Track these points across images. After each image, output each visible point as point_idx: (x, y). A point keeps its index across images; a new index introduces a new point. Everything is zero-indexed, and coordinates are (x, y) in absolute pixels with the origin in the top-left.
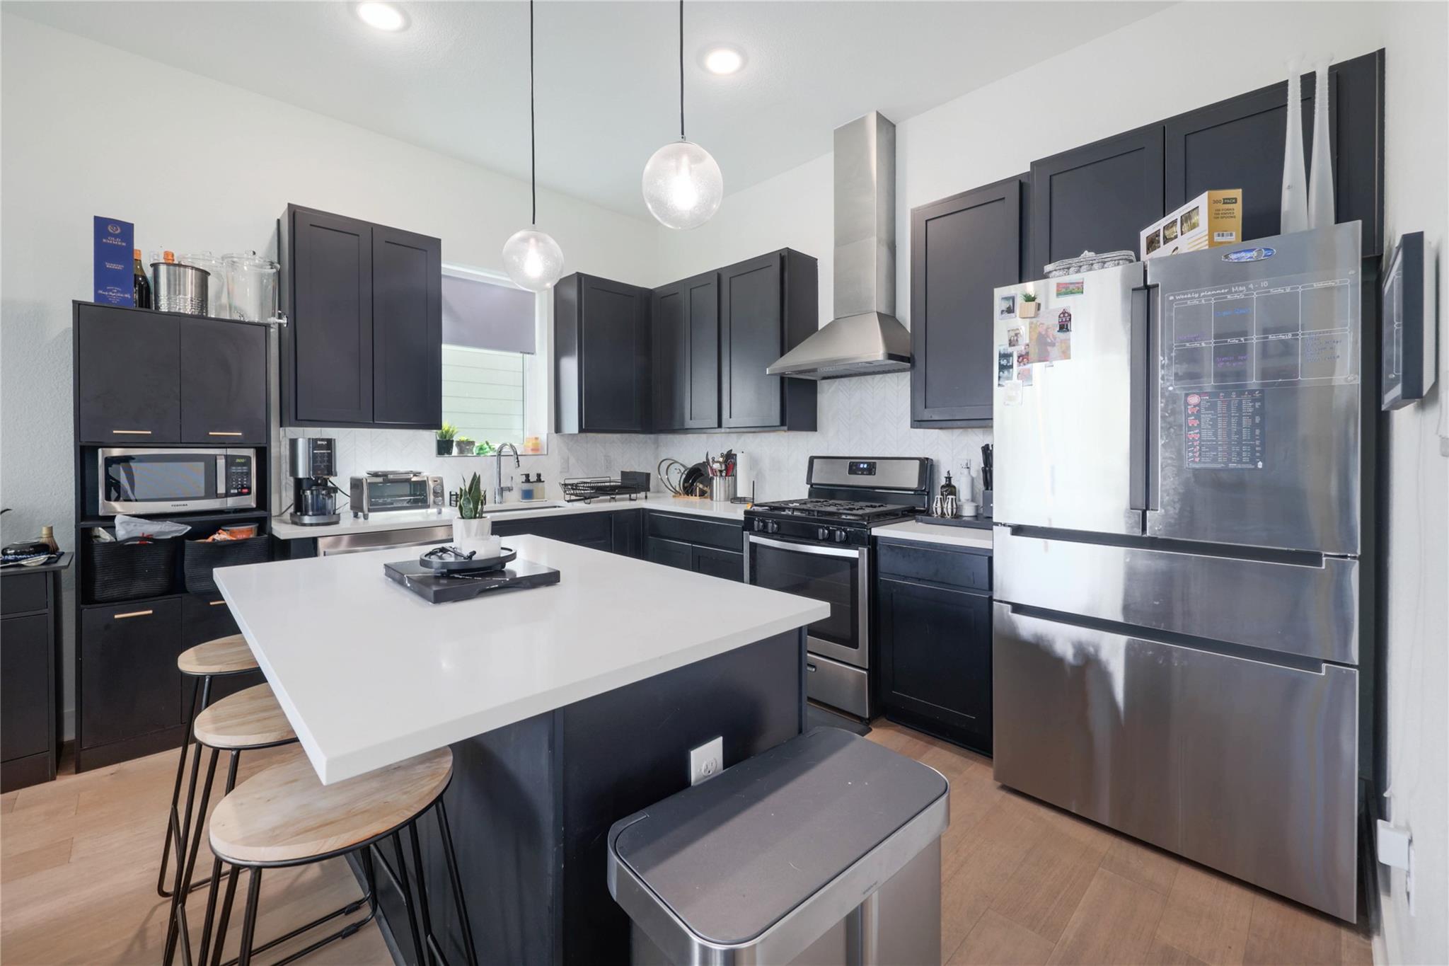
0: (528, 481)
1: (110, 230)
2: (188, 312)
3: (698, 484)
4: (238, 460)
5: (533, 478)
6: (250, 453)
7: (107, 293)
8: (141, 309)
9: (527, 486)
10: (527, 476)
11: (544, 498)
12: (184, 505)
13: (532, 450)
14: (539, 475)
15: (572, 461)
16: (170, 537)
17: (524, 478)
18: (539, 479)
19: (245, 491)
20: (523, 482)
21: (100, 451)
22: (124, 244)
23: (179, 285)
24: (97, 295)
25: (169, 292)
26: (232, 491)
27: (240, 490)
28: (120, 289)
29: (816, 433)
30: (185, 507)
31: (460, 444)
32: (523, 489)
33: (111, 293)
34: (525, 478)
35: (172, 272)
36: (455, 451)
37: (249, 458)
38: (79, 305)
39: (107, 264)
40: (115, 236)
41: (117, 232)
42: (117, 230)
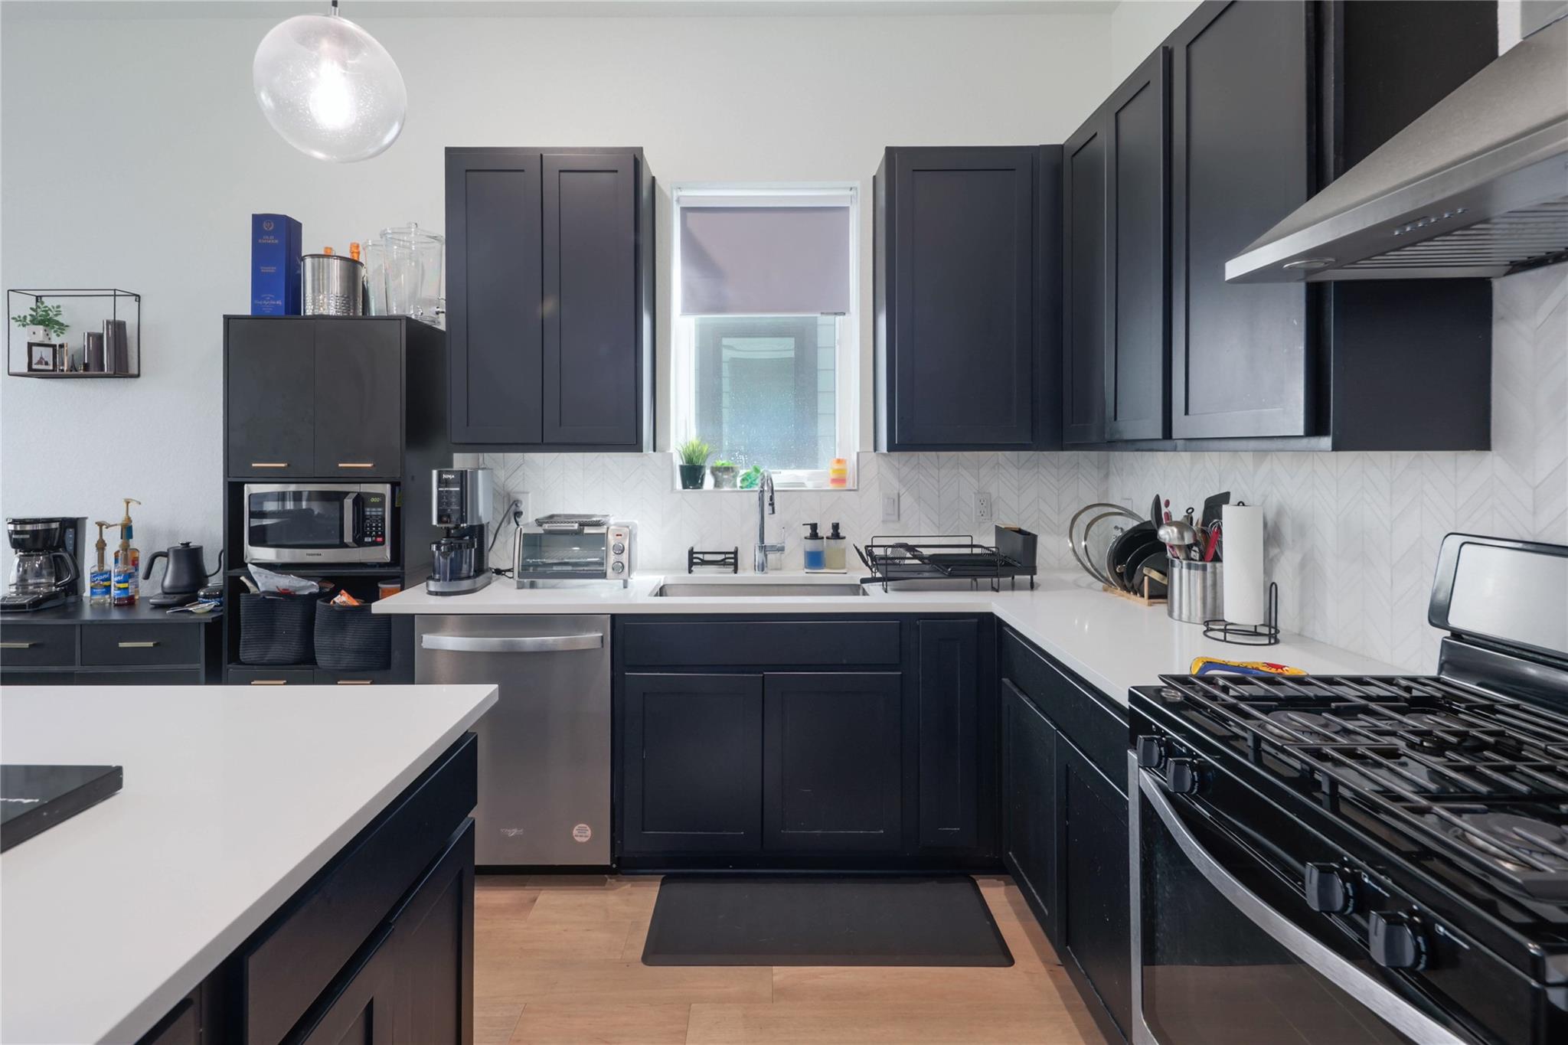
0: (814, 535)
1: (265, 227)
2: (332, 312)
3: (1145, 571)
4: (373, 500)
5: (825, 530)
6: (386, 489)
7: (261, 303)
8: (288, 316)
9: (811, 545)
10: (814, 527)
11: (843, 568)
12: (318, 555)
13: (834, 481)
14: (836, 527)
15: (907, 501)
16: (306, 593)
17: (808, 531)
18: (836, 535)
19: (380, 539)
20: (806, 538)
21: (246, 485)
22: (276, 241)
23: (323, 279)
24: (254, 307)
25: (313, 291)
26: (366, 539)
27: (374, 538)
28: (272, 296)
29: (1487, 457)
30: (319, 557)
31: (715, 471)
32: (808, 550)
33: (265, 302)
34: (810, 531)
35: (316, 265)
36: (709, 481)
37: (382, 496)
38: (230, 320)
39: (262, 268)
40: (269, 233)
41: (271, 229)
42: (271, 226)
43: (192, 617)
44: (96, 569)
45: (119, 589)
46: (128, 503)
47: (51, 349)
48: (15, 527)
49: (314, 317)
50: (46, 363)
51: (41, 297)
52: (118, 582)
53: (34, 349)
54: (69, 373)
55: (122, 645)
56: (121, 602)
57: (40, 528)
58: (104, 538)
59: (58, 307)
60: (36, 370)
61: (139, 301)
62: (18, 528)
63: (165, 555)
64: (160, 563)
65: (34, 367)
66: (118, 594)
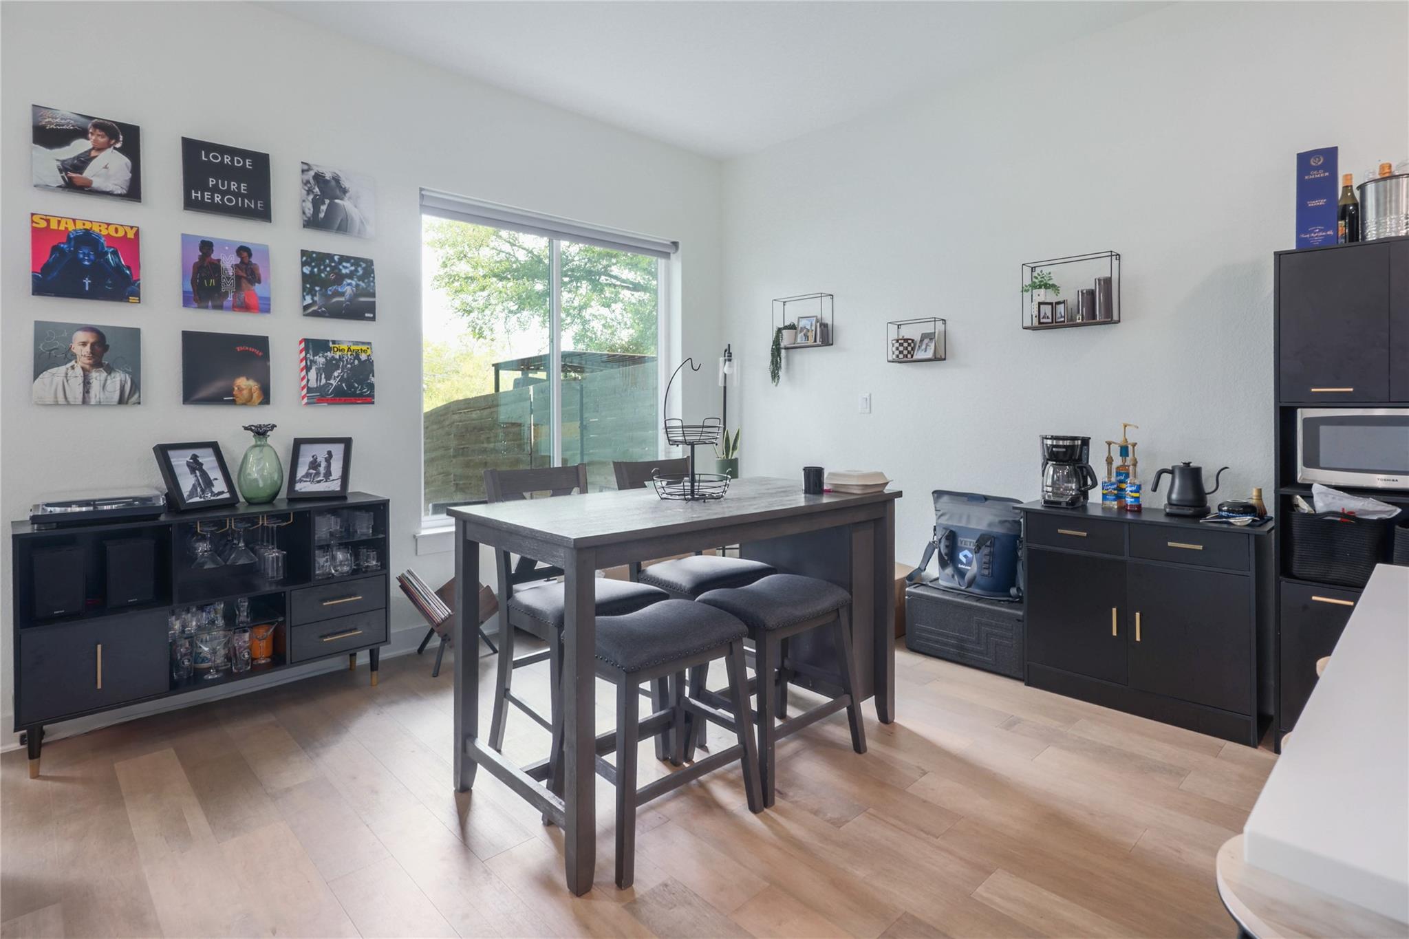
1: (1314, 163)
7: (1307, 236)
8: (1349, 245)
12: (1393, 480)
16: (1375, 517)
21: (1299, 411)
22: (1327, 174)
23: (1391, 201)
24: (1300, 240)
25: (1378, 215)
28: (1323, 227)
30: (1395, 482)
33: (1314, 234)
35: (1381, 188)
38: (1281, 256)
39: (1308, 202)
40: (1317, 168)
41: (1319, 163)
42: (1319, 161)
43: (1232, 527)
44: (1106, 480)
45: (1133, 497)
46: (1126, 426)
47: (1050, 306)
48: (1053, 442)
49: (1380, 242)
50: (1048, 318)
51: (1035, 267)
52: (1131, 491)
53: (1042, 306)
54: (1069, 323)
55: (1170, 544)
56: (1133, 509)
57: (1068, 444)
58: (1112, 455)
59: (1050, 273)
60: (1043, 323)
61: (1119, 259)
62: (1055, 443)
63: (1171, 472)
64: (1166, 478)
65: (1042, 321)
66: (1131, 502)
